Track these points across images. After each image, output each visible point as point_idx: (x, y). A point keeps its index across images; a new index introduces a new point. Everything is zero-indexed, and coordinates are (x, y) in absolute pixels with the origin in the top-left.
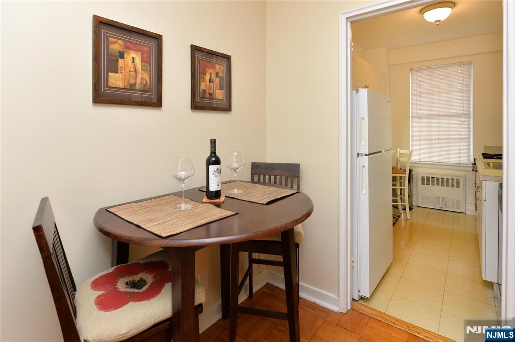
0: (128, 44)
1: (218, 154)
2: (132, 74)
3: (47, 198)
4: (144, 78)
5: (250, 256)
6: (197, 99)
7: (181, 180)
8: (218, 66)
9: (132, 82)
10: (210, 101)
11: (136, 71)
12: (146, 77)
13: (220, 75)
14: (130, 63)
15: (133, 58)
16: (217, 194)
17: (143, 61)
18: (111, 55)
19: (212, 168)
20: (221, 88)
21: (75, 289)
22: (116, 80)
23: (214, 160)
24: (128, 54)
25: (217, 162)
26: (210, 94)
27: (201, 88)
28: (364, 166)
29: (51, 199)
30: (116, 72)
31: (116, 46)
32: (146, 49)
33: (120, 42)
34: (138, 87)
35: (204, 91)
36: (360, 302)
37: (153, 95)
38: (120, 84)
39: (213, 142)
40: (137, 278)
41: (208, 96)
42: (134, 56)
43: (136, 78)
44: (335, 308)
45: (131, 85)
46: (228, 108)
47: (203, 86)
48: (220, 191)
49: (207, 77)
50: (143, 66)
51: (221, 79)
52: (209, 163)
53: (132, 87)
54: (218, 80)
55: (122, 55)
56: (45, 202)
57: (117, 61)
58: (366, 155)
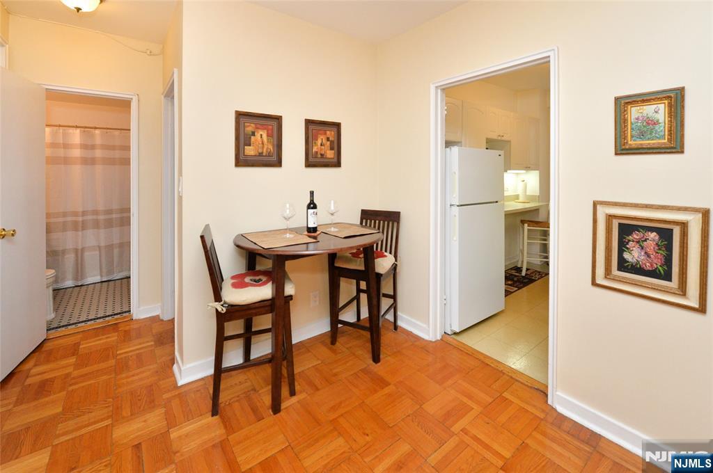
0: (258, 126)
1: (315, 201)
2: (261, 145)
3: (208, 225)
4: (269, 147)
5: (358, 285)
6: (311, 159)
7: (287, 219)
8: (328, 132)
9: (260, 151)
10: (322, 160)
11: (263, 144)
12: (271, 147)
13: (330, 139)
14: (259, 138)
15: (261, 135)
16: (315, 230)
17: (268, 136)
18: (247, 135)
19: (311, 211)
20: (332, 149)
21: (223, 280)
22: (250, 151)
23: (312, 205)
24: (258, 133)
25: (315, 207)
26: (322, 155)
27: (314, 151)
28: (455, 216)
29: (210, 226)
30: (250, 145)
31: (250, 128)
32: (270, 127)
33: (252, 125)
34: (264, 154)
35: (317, 152)
36: (453, 336)
37: (275, 158)
38: (252, 153)
39: (312, 193)
40: (257, 278)
41: (319, 156)
42: (261, 133)
43: (263, 147)
44: (426, 337)
45: (260, 154)
46: (337, 164)
47: (315, 149)
48: (316, 228)
49: (319, 142)
50: (268, 139)
51: (332, 142)
52: (309, 207)
53: (261, 154)
54: (329, 143)
55: (253, 134)
56: (207, 227)
57: (250, 138)
58: (458, 206)
